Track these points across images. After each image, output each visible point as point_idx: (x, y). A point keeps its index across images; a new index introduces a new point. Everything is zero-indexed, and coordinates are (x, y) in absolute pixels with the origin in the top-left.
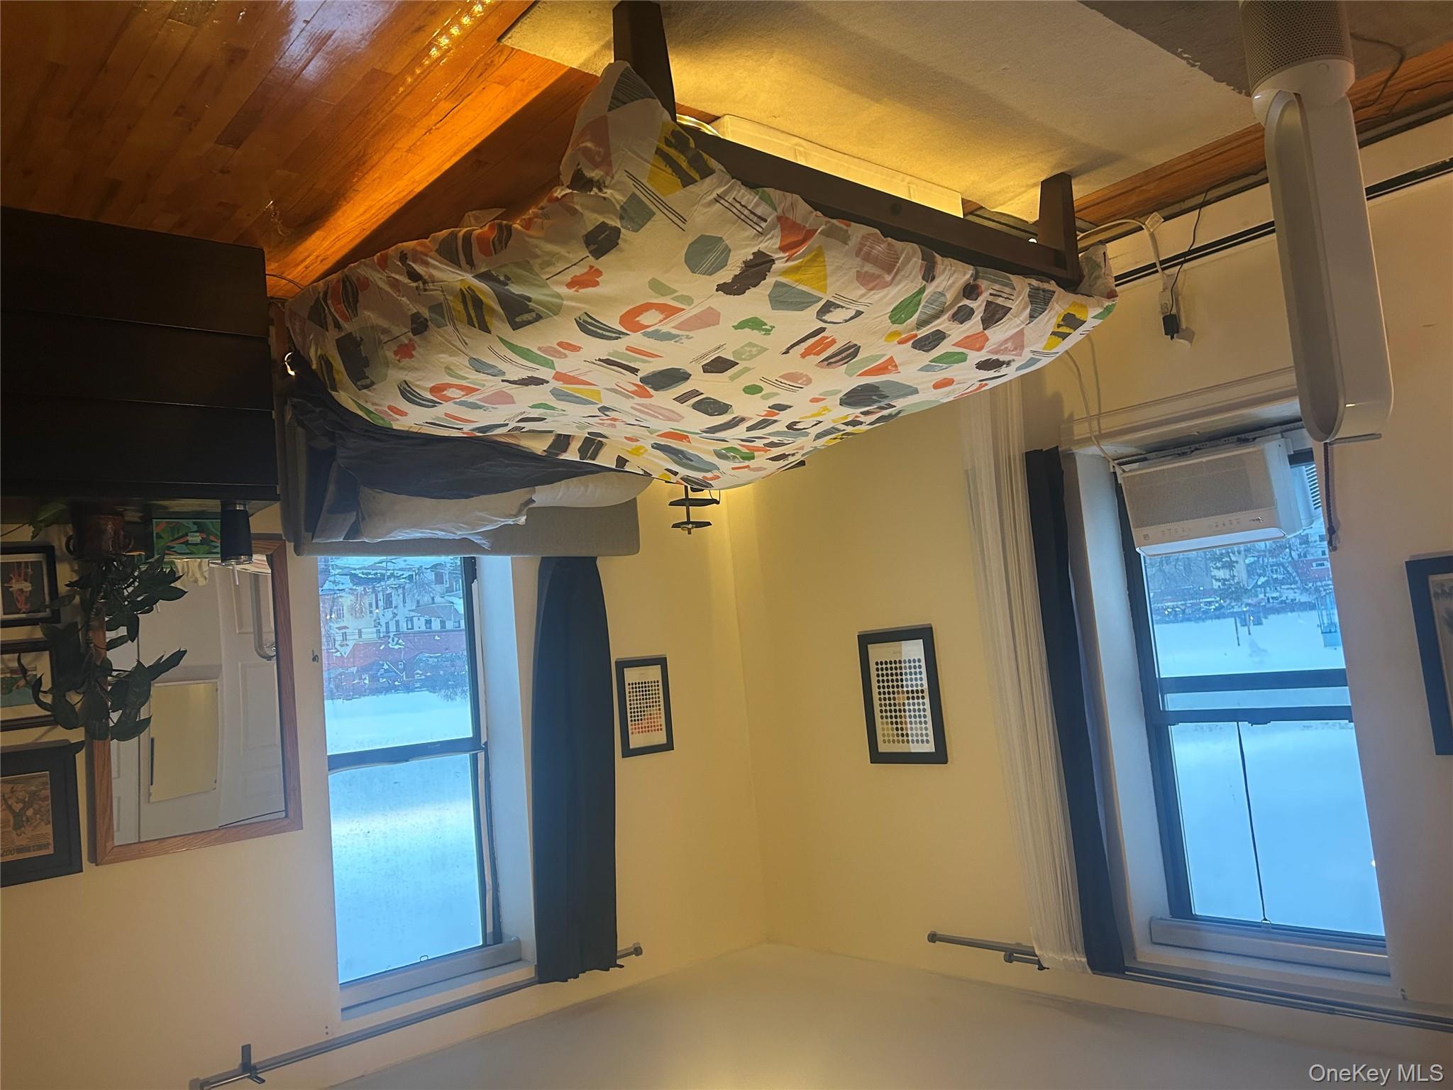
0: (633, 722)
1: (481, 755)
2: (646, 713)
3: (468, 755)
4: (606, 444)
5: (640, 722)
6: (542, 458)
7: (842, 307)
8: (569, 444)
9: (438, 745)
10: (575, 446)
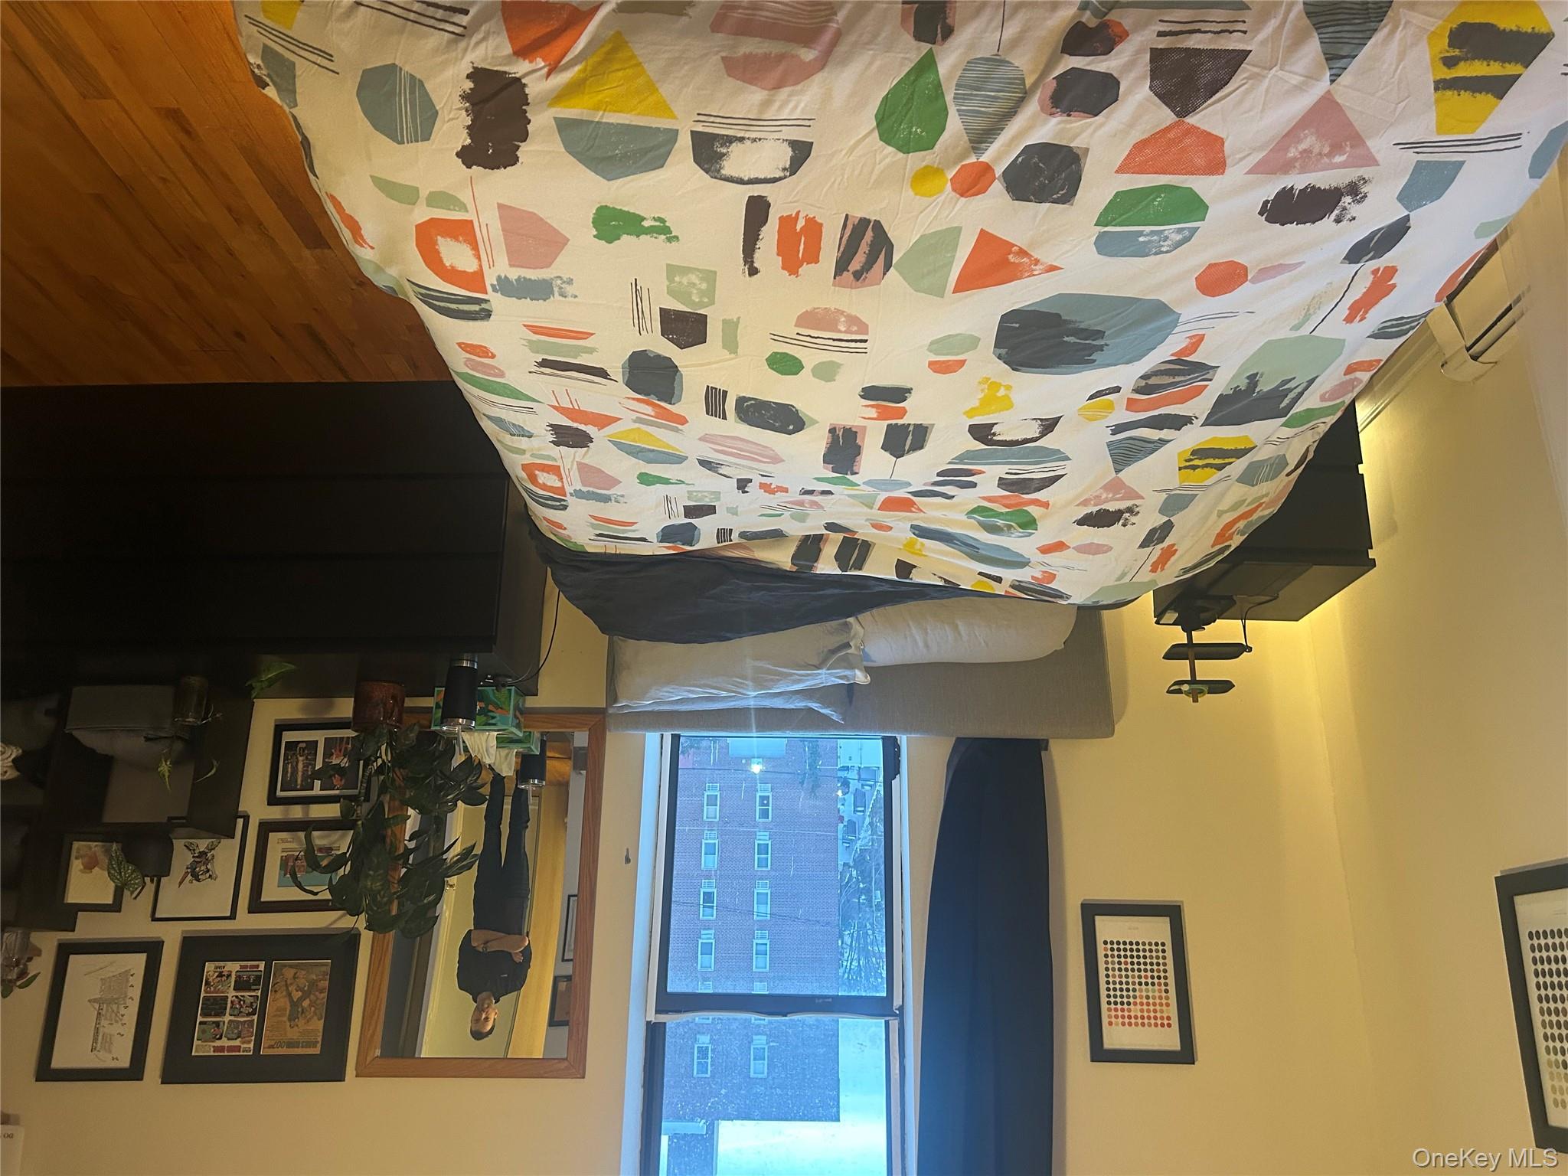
0: (1113, 1006)
1: (894, 1024)
2: (1137, 994)
3: (883, 1021)
4: (875, 544)
5: (1125, 1006)
6: (794, 575)
7: (741, 139)
8: (821, 550)
9: (830, 1000)
10: (829, 551)
